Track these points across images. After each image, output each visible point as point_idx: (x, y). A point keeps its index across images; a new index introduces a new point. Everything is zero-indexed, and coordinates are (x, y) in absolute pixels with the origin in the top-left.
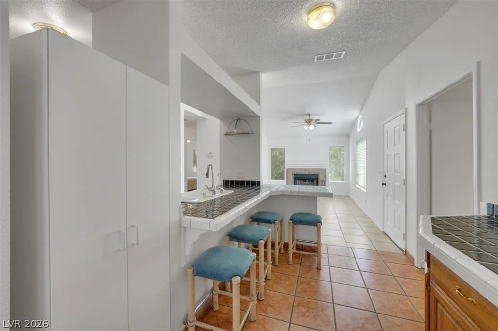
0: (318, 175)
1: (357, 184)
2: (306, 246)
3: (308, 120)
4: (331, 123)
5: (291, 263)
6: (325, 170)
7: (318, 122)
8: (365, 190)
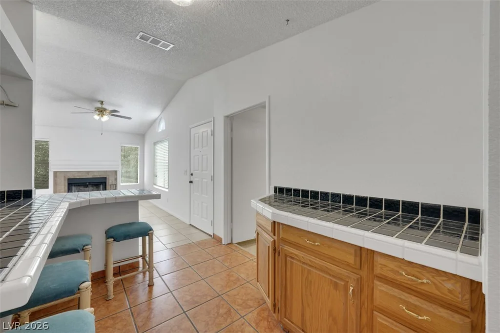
0: (106, 178)
1: (155, 184)
2: (123, 266)
3: (99, 108)
4: (130, 118)
5: (112, 297)
6: (116, 172)
7: (114, 113)
8: (167, 190)
